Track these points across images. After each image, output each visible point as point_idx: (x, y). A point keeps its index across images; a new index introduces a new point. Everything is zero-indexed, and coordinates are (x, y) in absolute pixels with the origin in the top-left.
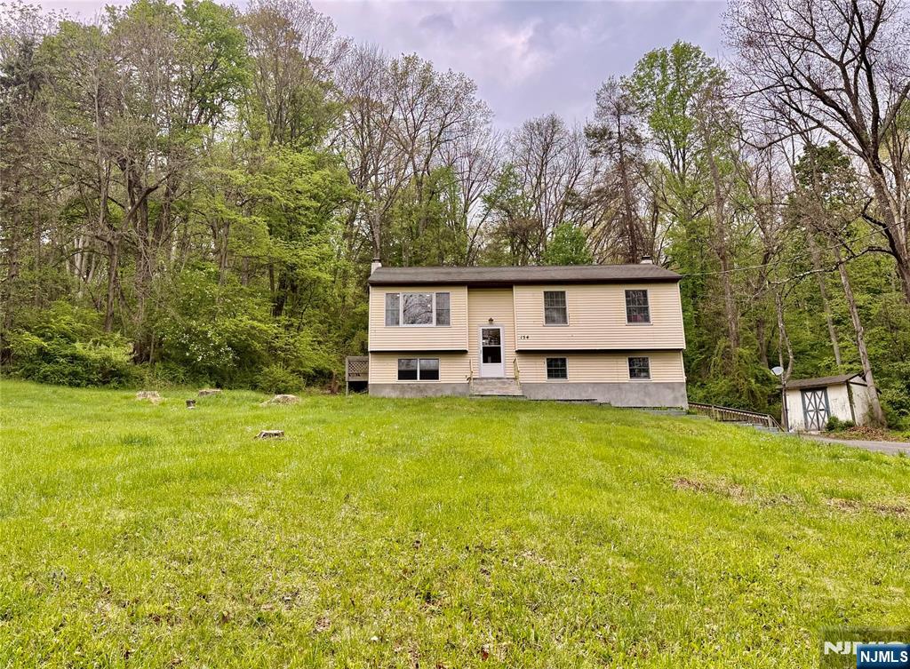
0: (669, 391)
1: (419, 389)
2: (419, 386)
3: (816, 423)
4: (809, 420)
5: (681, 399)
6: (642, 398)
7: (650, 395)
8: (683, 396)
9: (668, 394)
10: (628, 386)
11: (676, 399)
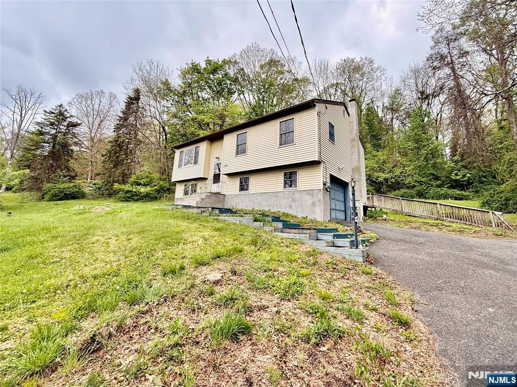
0: (309, 197)
5: (317, 203)
6: (290, 203)
7: (296, 200)
8: (320, 200)
9: (308, 200)
10: (281, 194)
11: (314, 204)
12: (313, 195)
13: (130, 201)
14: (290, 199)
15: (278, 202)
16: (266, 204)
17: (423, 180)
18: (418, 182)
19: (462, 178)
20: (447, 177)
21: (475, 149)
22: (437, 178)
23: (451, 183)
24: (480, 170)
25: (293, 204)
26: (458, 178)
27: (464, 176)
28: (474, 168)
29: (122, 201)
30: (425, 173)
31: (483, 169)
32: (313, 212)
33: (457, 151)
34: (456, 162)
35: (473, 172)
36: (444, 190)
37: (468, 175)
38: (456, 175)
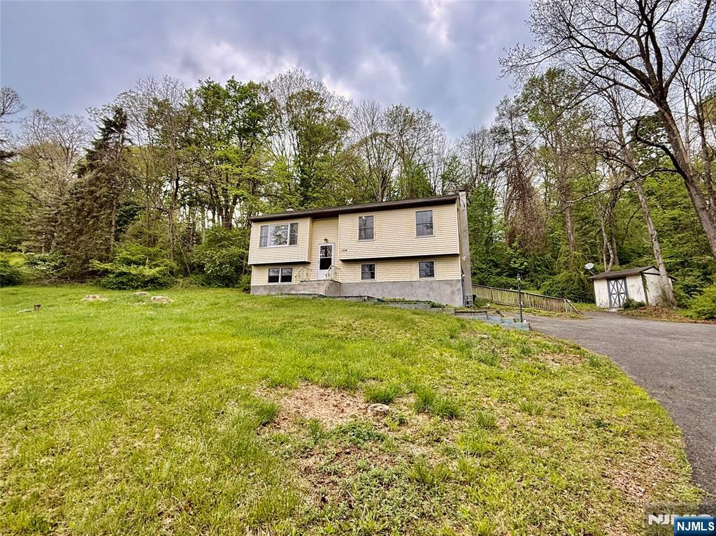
0: (449, 286)
1: (280, 288)
2: (279, 286)
3: (618, 303)
4: (613, 300)
5: (457, 292)
6: (427, 292)
7: (434, 290)
8: (459, 290)
9: (448, 290)
10: (417, 284)
11: (453, 293)
12: (452, 285)
13: (125, 289)
14: (428, 288)
15: (414, 291)
16: (398, 293)
17: (484, 266)
18: (479, 269)
19: (520, 266)
20: (506, 265)
21: (532, 237)
22: (496, 266)
23: (510, 271)
24: (535, 259)
25: (431, 293)
26: (516, 266)
27: (522, 264)
28: (530, 256)
29: (112, 289)
30: (485, 259)
31: (538, 258)
32: (453, 300)
33: (515, 237)
34: (516, 249)
35: (529, 261)
36: (504, 279)
37: (525, 263)
38: (515, 262)
